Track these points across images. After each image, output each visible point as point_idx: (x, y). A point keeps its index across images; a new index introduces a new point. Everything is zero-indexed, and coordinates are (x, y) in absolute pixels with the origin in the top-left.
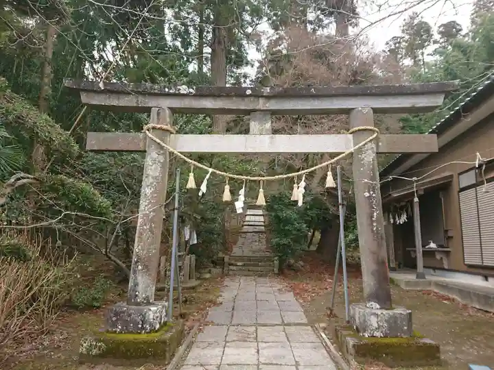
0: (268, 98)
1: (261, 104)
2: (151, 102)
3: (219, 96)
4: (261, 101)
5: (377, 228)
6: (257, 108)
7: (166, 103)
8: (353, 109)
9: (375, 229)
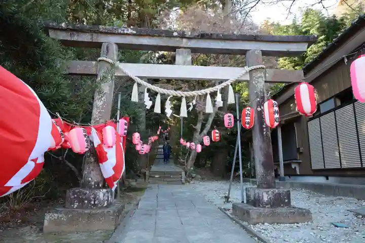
0: (189, 38)
1: (185, 43)
2: (102, 39)
3: (153, 36)
4: (184, 40)
5: (266, 133)
6: (181, 46)
7: (114, 40)
8: (249, 50)
9: (265, 133)
